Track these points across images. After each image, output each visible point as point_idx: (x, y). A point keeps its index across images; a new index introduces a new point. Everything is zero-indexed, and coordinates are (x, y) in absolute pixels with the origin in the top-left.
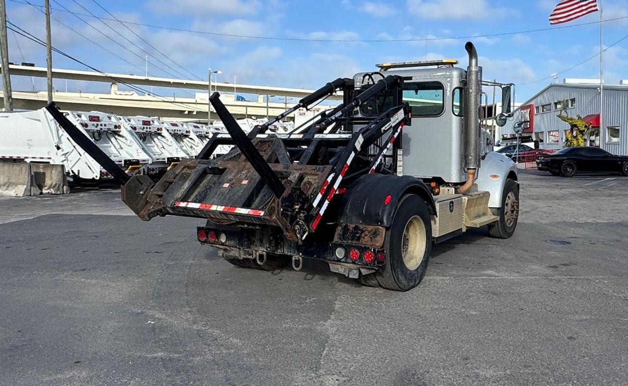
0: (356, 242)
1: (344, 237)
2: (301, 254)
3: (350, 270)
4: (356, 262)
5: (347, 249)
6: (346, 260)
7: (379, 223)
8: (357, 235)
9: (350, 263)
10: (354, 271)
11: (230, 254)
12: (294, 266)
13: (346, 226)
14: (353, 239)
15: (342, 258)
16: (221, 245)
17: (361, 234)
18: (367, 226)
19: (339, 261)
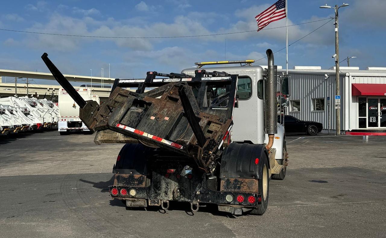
0: (238, 190)
1: (228, 188)
2: (199, 200)
3: (235, 209)
4: (242, 204)
5: (235, 195)
6: (234, 202)
7: (254, 177)
8: (238, 186)
9: (238, 205)
10: (238, 210)
11: (137, 204)
12: (192, 209)
13: (228, 180)
14: (235, 188)
15: (231, 202)
16: (131, 198)
17: (241, 185)
18: (244, 179)
19: (229, 203)
